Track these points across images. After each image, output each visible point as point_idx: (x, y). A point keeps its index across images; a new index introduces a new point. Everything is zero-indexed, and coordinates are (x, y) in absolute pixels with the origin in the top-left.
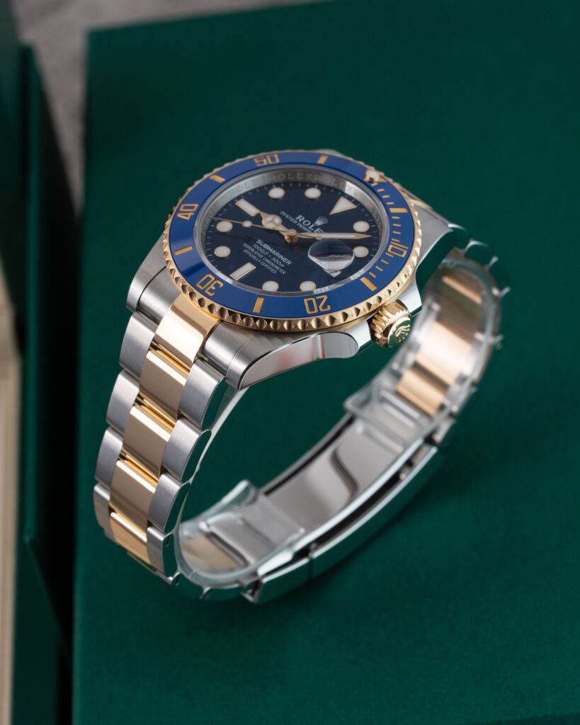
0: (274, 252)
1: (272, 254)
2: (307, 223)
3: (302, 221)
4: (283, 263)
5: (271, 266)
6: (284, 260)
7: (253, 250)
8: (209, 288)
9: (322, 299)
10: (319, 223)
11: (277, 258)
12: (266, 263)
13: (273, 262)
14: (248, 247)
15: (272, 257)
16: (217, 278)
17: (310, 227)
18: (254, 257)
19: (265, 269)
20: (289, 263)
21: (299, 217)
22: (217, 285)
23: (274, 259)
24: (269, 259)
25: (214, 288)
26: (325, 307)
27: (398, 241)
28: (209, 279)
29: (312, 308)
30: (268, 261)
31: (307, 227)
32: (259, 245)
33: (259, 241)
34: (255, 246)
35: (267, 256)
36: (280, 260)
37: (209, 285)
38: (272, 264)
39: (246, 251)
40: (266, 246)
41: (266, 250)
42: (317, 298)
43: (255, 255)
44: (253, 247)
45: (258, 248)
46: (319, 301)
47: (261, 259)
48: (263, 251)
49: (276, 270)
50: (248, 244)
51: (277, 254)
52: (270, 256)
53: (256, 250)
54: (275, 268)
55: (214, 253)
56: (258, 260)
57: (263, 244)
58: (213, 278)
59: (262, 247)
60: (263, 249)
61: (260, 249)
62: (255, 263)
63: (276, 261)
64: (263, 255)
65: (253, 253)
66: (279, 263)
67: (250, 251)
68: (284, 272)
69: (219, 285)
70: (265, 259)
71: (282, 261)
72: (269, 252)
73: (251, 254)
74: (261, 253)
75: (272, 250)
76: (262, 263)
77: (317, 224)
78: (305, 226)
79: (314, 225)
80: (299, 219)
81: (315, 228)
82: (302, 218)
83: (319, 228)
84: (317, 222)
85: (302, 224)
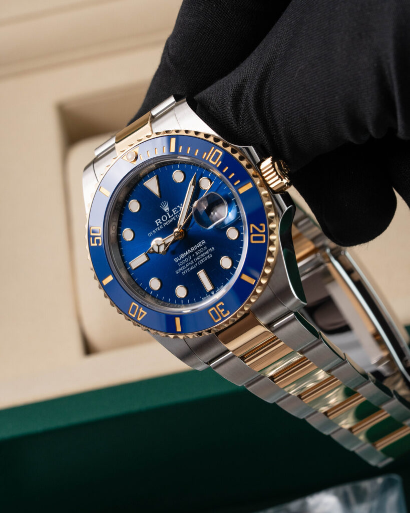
0: (190, 251)
1: (191, 254)
2: (164, 218)
3: (162, 221)
4: (203, 247)
5: (204, 257)
6: (199, 245)
7: (184, 267)
8: (222, 314)
9: (253, 228)
10: (166, 209)
11: (196, 250)
12: (200, 259)
13: (199, 255)
14: (180, 270)
15: (195, 254)
16: (214, 305)
17: (170, 217)
18: (192, 268)
19: (205, 262)
20: (203, 242)
21: (157, 223)
22: (221, 307)
23: (197, 253)
24: (196, 257)
25: (223, 310)
26: (261, 228)
27: (205, 153)
28: (213, 312)
29: (261, 238)
30: (198, 258)
31: (169, 219)
32: (179, 261)
33: (176, 260)
34: (179, 264)
35: (193, 258)
36: (199, 249)
37: (219, 313)
38: (202, 255)
39: (184, 273)
40: (182, 256)
41: (187, 256)
42: (252, 232)
43: (189, 267)
44: (181, 266)
45: (182, 263)
46: (255, 232)
47: (195, 263)
48: (187, 260)
49: (209, 254)
50: (177, 269)
51: (192, 249)
52: (193, 255)
53: (184, 265)
54: (206, 255)
55: (181, 299)
56: (196, 266)
57: (179, 258)
58: (213, 308)
59: (182, 259)
60: (184, 259)
61: (184, 262)
62: (198, 269)
63: (199, 252)
64: (191, 260)
65: (187, 268)
66: (202, 250)
67: (185, 270)
68: (213, 249)
69: (221, 305)
70: (196, 260)
71: (200, 247)
72: (189, 255)
73: (188, 270)
74: (189, 262)
75: (187, 252)
76: (199, 263)
77: (167, 211)
78: (167, 220)
79: (168, 214)
80: (159, 223)
81: (171, 213)
82: (159, 221)
83: (173, 210)
84: (165, 210)
85: (165, 222)
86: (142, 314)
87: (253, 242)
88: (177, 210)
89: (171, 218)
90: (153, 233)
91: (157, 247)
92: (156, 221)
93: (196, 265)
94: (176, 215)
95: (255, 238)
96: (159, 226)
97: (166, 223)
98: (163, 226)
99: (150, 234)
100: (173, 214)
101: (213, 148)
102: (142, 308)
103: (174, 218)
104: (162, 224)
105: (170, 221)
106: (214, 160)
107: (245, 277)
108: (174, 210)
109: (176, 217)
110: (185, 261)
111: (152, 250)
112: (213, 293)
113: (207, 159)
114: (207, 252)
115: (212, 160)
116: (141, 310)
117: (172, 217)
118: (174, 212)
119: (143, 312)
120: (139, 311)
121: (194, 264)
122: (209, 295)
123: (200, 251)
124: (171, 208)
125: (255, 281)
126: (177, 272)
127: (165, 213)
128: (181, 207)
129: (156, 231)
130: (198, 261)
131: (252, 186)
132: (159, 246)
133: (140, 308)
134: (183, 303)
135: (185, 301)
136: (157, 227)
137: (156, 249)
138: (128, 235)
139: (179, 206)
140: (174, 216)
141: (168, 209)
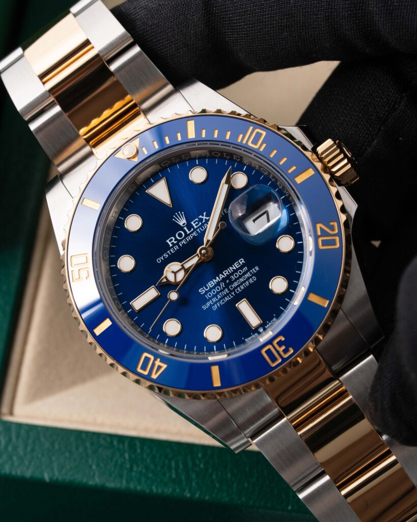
0: (222, 277)
1: (224, 280)
2: (180, 235)
3: (176, 239)
4: (241, 268)
5: (244, 281)
6: (236, 266)
7: (214, 300)
8: (282, 353)
10: (182, 222)
11: (232, 274)
12: (239, 286)
13: (236, 280)
14: (208, 304)
15: (230, 280)
16: (270, 342)
17: (188, 232)
18: (226, 299)
19: (246, 289)
20: (242, 261)
21: (170, 243)
22: (280, 344)
23: (233, 278)
24: (232, 282)
25: (283, 347)
26: (332, 228)
27: (241, 136)
28: (269, 352)
30: (236, 284)
31: (186, 235)
32: (206, 292)
33: (202, 291)
34: (207, 296)
35: (227, 286)
36: (235, 271)
37: (278, 352)
38: (242, 280)
39: (215, 308)
40: (211, 284)
41: (218, 284)
42: (319, 233)
43: (223, 297)
44: (210, 299)
45: (212, 293)
46: (324, 233)
47: (231, 291)
48: (218, 289)
49: (251, 277)
50: (205, 303)
51: (226, 273)
52: (228, 281)
53: (215, 296)
54: (248, 278)
55: (214, 343)
56: (232, 295)
57: (207, 288)
58: (269, 347)
59: (211, 289)
60: (214, 287)
61: (214, 292)
62: (238, 298)
63: (236, 275)
64: (224, 289)
65: (220, 300)
66: (240, 272)
67: (216, 303)
68: (257, 268)
69: (281, 340)
70: (231, 287)
71: (237, 269)
72: (221, 281)
73: (221, 302)
74: (221, 291)
75: (217, 278)
76: (238, 291)
77: (184, 224)
78: (185, 237)
79: (185, 228)
80: (172, 243)
81: (189, 226)
82: (172, 240)
83: (192, 223)
84: (181, 224)
85: (181, 240)
86: (159, 367)
87: (321, 247)
89: (190, 234)
90: (164, 257)
91: (173, 275)
92: (168, 241)
93: (233, 293)
95: (324, 243)
96: (172, 247)
97: (184, 242)
98: (179, 246)
99: (159, 260)
100: (193, 227)
101: (251, 128)
102: (159, 360)
103: (194, 234)
104: (177, 244)
105: (188, 239)
106: (255, 142)
107: (313, 298)
108: (194, 223)
109: (197, 232)
110: (216, 290)
111: (165, 280)
112: (261, 330)
113: (244, 142)
114: (248, 275)
115: (252, 143)
116: (158, 363)
117: (192, 232)
118: (194, 225)
119: (161, 364)
120: (153, 364)
121: (230, 293)
122: (256, 334)
123: (238, 274)
124: (189, 221)
125: (328, 301)
126: (204, 307)
127: (181, 228)
129: (168, 254)
130: (236, 288)
131: (314, 173)
132: (175, 273)
133: (155, 360)
134: (217, 350)
135: (220, 346)
136: (169, 248)
137: (171, 278)
138: (126, 263)
139: (201, 217)
140: (195, 230)
141: (184, 221)
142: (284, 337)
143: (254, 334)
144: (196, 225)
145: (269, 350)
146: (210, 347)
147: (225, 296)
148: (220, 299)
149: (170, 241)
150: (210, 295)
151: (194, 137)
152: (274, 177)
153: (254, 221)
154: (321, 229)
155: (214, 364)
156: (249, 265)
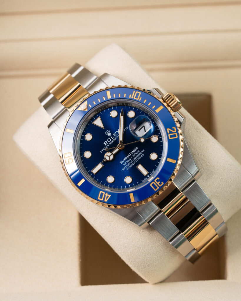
1: (130, 157)
2: (109, 140)
3: (108, 142)
4: (137, 151)
5: (139, 157)
6: (134, 150)
7: (127, 166)
8: (159, 185)
10: (109, 134)
11: (133, 154)
12: (137, 159)
13: (135, 156)
14: (125, 168)
15: (133, 156)
17: (112, 138)
18: (132, 165)
19: (140, 160)
20: (137, 148)
21: (105, 144)
23: (134, 155)
24: (133, 158)
26: (174, 130)
27: (130, 95)
28: (153, 185)
29: (175, 136)
30: (135, 158)
31: (112, 140)
32: (123, 163)
33: (121, 162)
34: (124, 165)
35: (132, 159)
37: (157, 184)
38: (138, 156)
39: (128, 169)
40: (125, 159)
41: (128, 159)
42: (168, 133)
43: (131, 164)
44: (125, 165)
45: (126, 163)
46: (171, 132)
47: (134, 161)
48: (128, 161)
49: (141, 154)
50: (123, 168)
51: (130, 154)
52: (132, 157)
53: (127, 164)
55: (129, 184)
56: (134, 163)
57: (123, 161)
59: (125, 161)
60: (126, 160)
61: (126, 162)
62: (137, 164)
63: (135, 154)
64: (131, 161)
66: (137, 153)
68: (144, 150)
69: (158, 179)
70: (134, 160)
71: (135, 152)
72: (129, 157)
73: (130, 167)
74: (129, 162)
75: (127, 156)
76: (136, 161)
77: (110, 135)
78: (111, 141)
79: (111, 137)
80: (106, 144)
81: (113, 136)
82: (106, 142)
83: (114, 134)
84: (109, 135)
85: (110, 142)
86: (108, 197)
87: (170, 138)
88: (116, 134)
89: (114, 139)
90: (103, 150)
92: (104, 143)
93: (135, 162)
94: (116, 136)
95: (171, 136)
96: (106, 145)
97: (111, 143)
98: (109, 145)
99: (101, 152)
100: (114, 136)
101: (134, 91)
102: (107, 193)
103: (115, 139)
104: (108, 144)
105: (113, 141)
106: (137, 97)
107: (169, 160)
108: (115, 134)
109: (116, 138)
110: (127, 162)
111: (105, 160)
112: (148, 176)
113: (132, 98)
114: (140, 154)
115: (135, 98)
116: (107, 195)
117: (114, 138)
118: (114, 135)
120: (105, 196)
121: (133, 162)
122: (147, 178)
123: (136, 154)
124: (112, 134)
125: (176, 161)
126: (123, 169)
127: (109, 137)
128: (118, 131)
129: (105, 148)
130: (136, 160)
131: (163, 107)
132: (109, 156)
133: (105, 193)
134: (131, 187)
135: (132, 185)
136: (105, 146)
137: (108, 158)
138: (88, 155)
139: (117, 131)
140: (115, 137)
141: (110, 134)
142: (159, 178)
143: (145, 178)
144: (115, 135)
145: (153, 184)
146: (128, 186)
147: (132, 163)
148: (130, 165)
149: (105, 143)
150: (125, 164)
151: (110, 98)
152: (146, 111)
153: (139, 130)
154: (169, 131)
155: (131, 192)
156: (140, 149)
